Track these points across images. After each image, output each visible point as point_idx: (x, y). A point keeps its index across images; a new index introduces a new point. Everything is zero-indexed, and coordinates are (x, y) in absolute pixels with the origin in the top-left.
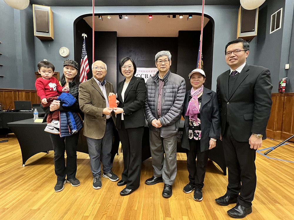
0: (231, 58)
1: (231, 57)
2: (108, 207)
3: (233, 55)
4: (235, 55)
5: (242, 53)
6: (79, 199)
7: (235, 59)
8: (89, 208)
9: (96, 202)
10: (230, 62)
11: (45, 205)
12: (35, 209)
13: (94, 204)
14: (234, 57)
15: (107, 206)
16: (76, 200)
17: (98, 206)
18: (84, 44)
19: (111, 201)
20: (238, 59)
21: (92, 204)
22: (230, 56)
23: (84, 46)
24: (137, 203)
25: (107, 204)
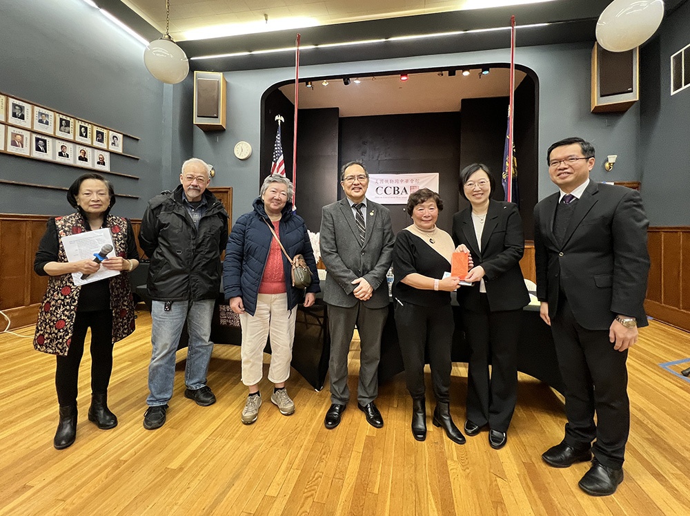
1: (560, 170)
2: (317, 479)
3: (563, 165)
4: (567, 167)
5: (580, 162)
6: (258, 453)
7: (569, 173)
8: (278, 477)
9: (291, 463)
10: (558, 177)
11: (194, 460)
13: (288, 469)
14: (565, 169)
16: (254, 454)
17: (295, 474)
18: (279, 135)
19: (322, 464)
21: (283, 468)
22: (558, 168)
23: (279, 138)
24: (379, 476)
25: (314, 471)
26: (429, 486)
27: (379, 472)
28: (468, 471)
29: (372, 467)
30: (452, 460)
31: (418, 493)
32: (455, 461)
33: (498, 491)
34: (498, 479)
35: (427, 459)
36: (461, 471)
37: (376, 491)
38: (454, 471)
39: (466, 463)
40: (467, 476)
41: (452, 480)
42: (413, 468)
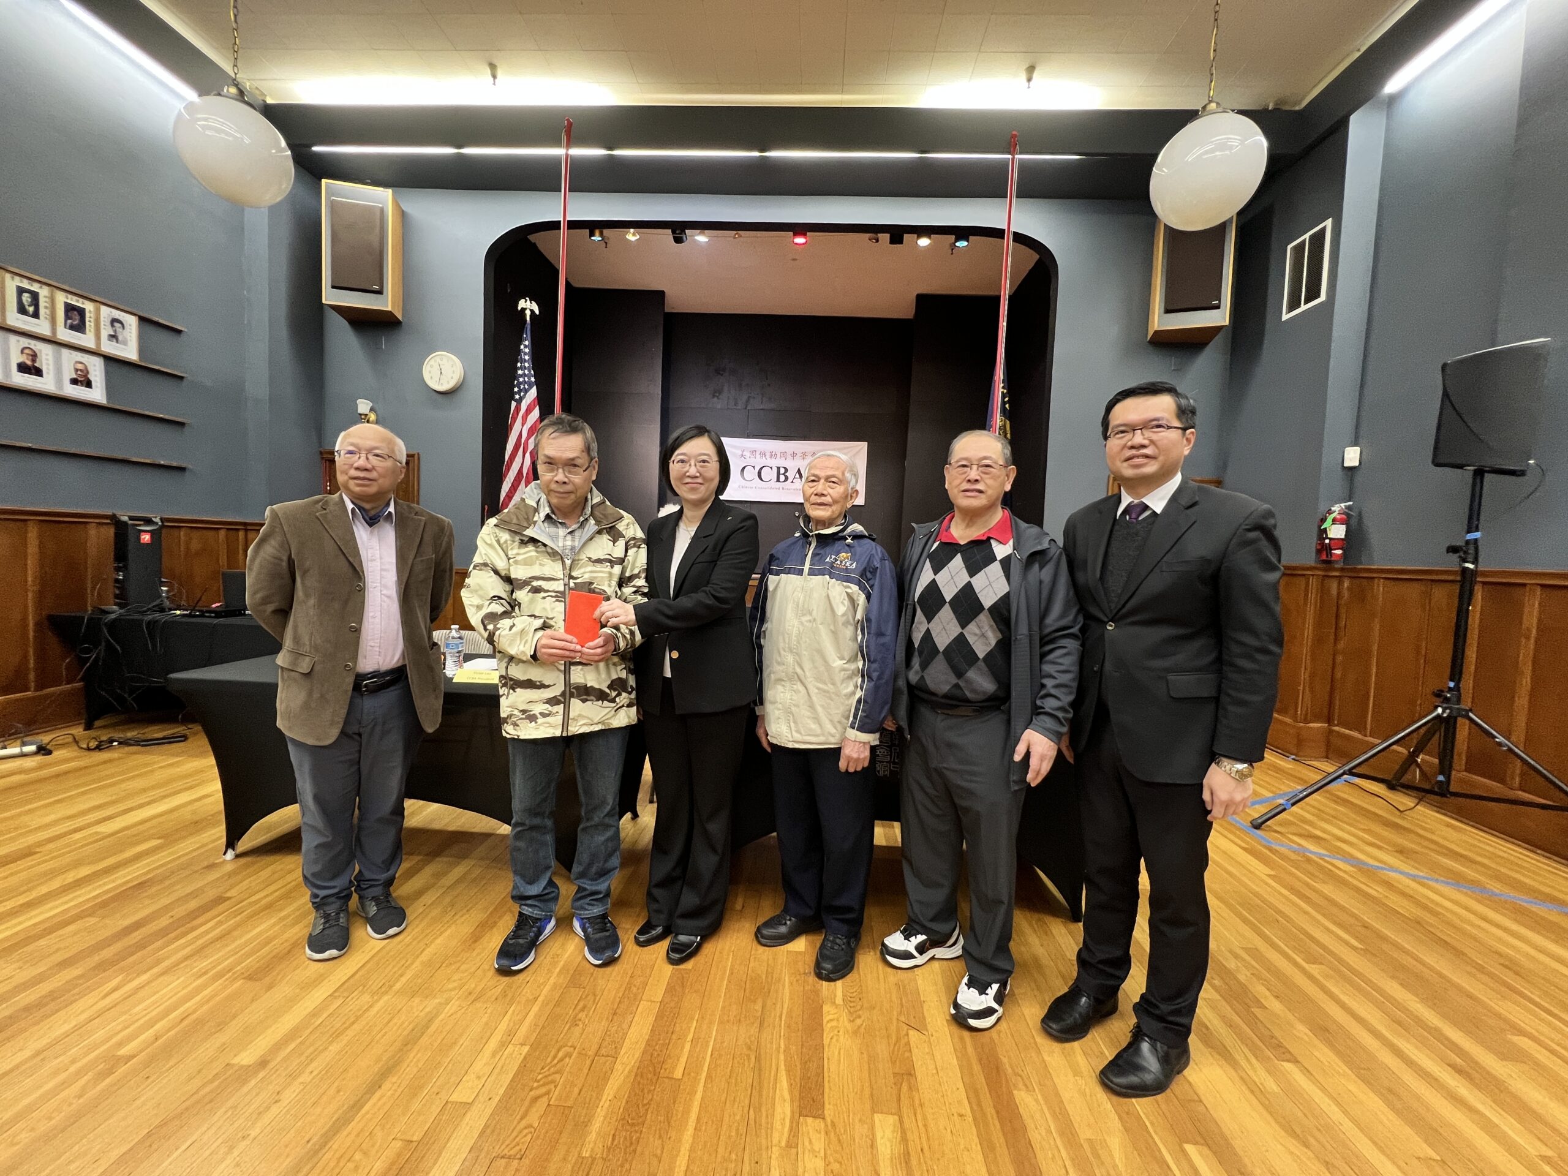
0: (1134, 452)
1: (1132, 447)
2: (561, 1060)
3: (1138, 438)
4: (1146, 442)
5: (1174, 435)
6: (440, 1018)
7: (1147, 456)
8: (478, 1066)
9: (511, 1034)
10: (1125, 464)
11: (292, 1046)
12: (245, 1062)
13: (503, 1045)
14: (1144, 446)
15: (555, 1057)
16: (431, 1021)
17: (517, 1053)
19: (577, 1031)
20: (1161, 458)
21: (493, 1044)
22: (1129, 444)
24: (688, 1046)
25: (558, 1045)
26: (782, 1057)
27: (690, 1038)
28: (859, 1022)
29: (677, 1029)
30: (834, 1003)
31: (760, 1070)
32: (837, 1006)
33: (907, 1054)
34: (912, 1032)
35: (786, 1006)
36: (846, 1023)
37: (678, 1074)
38: (834, 1023)
39: (859, 1007)
40: (856, 1032)
41: (826, 1041)
42: (757, 1024)
